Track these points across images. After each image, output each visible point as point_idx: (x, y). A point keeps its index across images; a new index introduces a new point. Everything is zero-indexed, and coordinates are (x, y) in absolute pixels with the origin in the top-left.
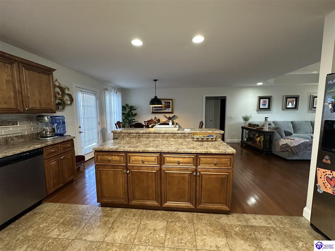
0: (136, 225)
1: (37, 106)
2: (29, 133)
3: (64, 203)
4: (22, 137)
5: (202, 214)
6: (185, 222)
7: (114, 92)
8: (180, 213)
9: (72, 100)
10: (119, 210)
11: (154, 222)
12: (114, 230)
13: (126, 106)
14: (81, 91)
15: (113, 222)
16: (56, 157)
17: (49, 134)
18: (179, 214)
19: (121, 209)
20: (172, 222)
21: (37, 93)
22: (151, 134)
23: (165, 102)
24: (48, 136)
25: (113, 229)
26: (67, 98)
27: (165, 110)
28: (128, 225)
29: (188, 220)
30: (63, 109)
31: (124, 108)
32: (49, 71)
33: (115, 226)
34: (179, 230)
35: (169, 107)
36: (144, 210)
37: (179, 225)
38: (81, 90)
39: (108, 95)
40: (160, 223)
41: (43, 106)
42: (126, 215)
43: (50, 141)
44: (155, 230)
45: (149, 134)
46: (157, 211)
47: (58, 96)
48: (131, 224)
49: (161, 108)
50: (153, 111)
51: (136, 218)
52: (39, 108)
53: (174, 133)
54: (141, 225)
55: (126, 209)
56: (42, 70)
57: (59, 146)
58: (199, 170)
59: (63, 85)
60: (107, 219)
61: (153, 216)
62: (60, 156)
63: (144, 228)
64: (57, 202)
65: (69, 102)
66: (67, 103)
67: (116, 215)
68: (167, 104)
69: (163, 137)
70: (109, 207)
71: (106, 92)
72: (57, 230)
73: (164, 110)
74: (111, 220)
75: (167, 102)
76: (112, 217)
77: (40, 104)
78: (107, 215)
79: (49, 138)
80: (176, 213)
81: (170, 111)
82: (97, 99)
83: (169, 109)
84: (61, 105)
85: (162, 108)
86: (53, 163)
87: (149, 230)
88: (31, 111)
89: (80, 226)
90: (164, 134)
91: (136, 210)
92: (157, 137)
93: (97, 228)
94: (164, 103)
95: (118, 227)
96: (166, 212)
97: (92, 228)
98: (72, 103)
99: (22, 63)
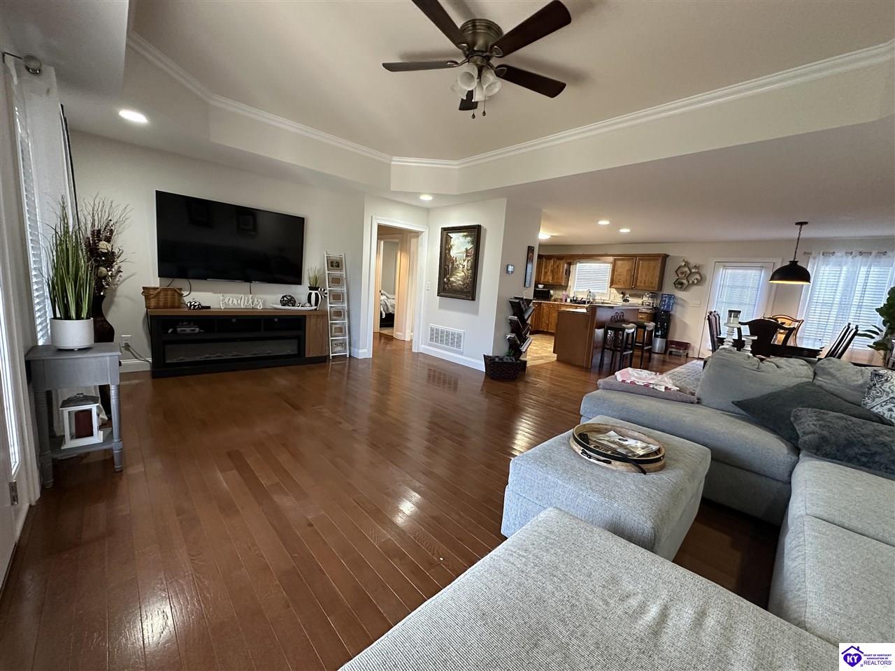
1: (642, 285)
9: (702, 278)
14: (724, 266)
38: (726, 264)
41: (647, 285)
47: (680, 276)
56: (653, 258)
66: (691, 283)
98: (701, 281)
99: (640, 256)
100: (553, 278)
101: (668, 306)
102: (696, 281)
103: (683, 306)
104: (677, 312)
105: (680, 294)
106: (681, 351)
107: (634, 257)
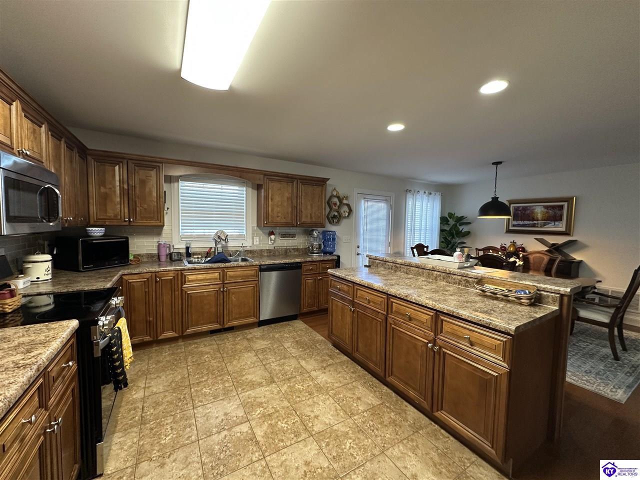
0: (346, 381)
1: (308, 220)
2: (303, 247)
3: (311, 327)
4: (297, 250)
5: (447, 435)
6: (406, 420)
7: (423, 193)
8: (411, 408)
9: (350, 211)
10: (345, 358)
11: (368, 392)
12: (325, 371)
13: (448, 217)
14: (365, 198)
15: (330, 365)
16: (314, 276)
17: (316, 250)
18: (409, 408)
19: (348, 359)
20: (390, 408)
21: (309, 207)
22: (411, 268)
23: (545, 207)
24: (315, 252)
25: (325, 369)
26: (346, 209)
27: (545, 225)
28: (339, 375)
29: (414, 423)
30: (338, 222)
31: (444, 220)
32: (322, 182)
33: (327, 369)
34: (386, 420)
35: (557, 218)
36: (370, 375)
37: (392, 416)
38: (365, 196)
39: (411, 199)
40: (372, 397)
41: (314, 220)
42: (347, 367)
43: (315, 257)
44: (359, 398)
45: (408, 267)
46: (383, 386)
47: (334, 207)
48: (343, 377)
49: (531, 222)
50: (511, 228)
51: (354, 376)
52: (309, 222)
53: (448, 272)
54: (350, 385)
55: (352, 361)
56: (316, 183)
57: (318, 264)
58: (438, 341)
59: (341, 194)
60: (328, 358)
61: (372, 386)
62: (318, 275)
63: (350, 389)
64: (306, 323)
65: (347, 214)
66: (344, 216)
67: (338, 361)
68: (550, 211)
69: (429, 276)
70: (339, 350)
71: (407, 195)
72: (290, 343)
73: (541, 227)
74: (331, 361)
75: (553, 207)
76: (333, 360)
77: (311, 218)
78: (331, 355)
79: (315, 255)
80: (405, 403)
81: (563, 229)
82: (390, 207)
83: (557, 223)
84: (336, 219)
85: (535, 222)
86: (310, 281)
87: (354, 394)
88: (302, 225)
89: (305, 350)
90: (430, 271)
91: (362, 369)
92: (419, 274)
93: (315, 360)
94: (543, 209)
95: (330, 371)
96: (394, 394)
97: (311, 358)
98: (349, 215)
99: (300, 179)
107: (296, 178)
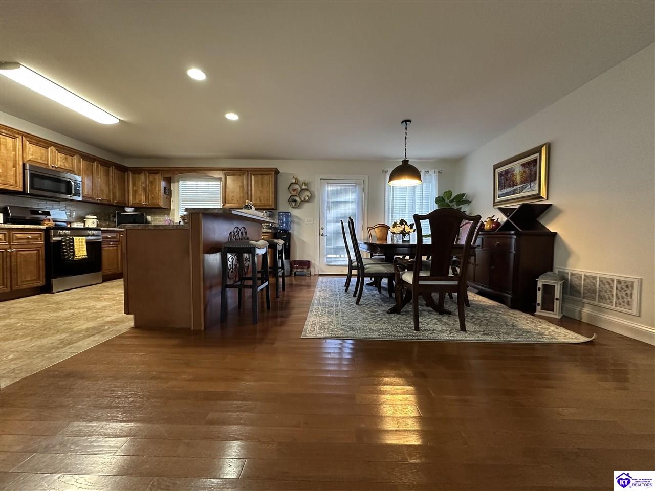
1: (258, 202)
13: (444, 197)
14: (328, 183)
21: (258, 192)
23: (522, 165)
27: (523, 190)
30: (299, 206)
31: (439, 200)
35: (533, 178)
41: (263, 202)
49: (512, 189)
50: (496, 200)
59: (300, 181)
66: (303, 200)
68: (527, 170)
73: (520, 193)
75: (529, 163)
81: (537, 191)
82: (363, 190)
83: (532, 184)
85: (515, 188)
94: (521, 168)
98: (311, 199)
99: (251, 171)
100: (147, 198)
101: (287, 225)
102: (307, 198)
103: (299, 224)
104: (295, 231)
105: (295, 212)
106: (305, 270)
107: (246, 171)
